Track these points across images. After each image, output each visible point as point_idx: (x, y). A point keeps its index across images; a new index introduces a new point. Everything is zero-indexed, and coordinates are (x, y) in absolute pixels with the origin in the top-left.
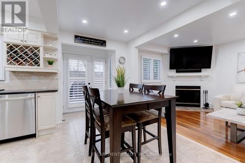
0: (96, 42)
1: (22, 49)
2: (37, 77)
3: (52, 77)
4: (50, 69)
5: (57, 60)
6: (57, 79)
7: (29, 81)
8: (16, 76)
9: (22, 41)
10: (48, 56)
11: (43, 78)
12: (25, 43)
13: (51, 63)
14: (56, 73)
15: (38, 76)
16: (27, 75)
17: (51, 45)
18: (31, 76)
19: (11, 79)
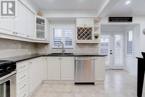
0: (124, 20)
2: (88, 46)
3: (95, 46)
8: (78, 46)
10: (95, 33)
16: (83, 45)
18: (85, 46)
19: (76, 48)
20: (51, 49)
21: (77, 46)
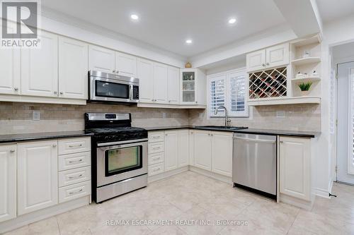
1: (264, 76)
2: (284, 112)
4: (304, 98)
5: (318, 80)
6: (319, 115)
7: (273, 117)
8: (259, 111)
9: (263, 65)
10: (300, 77)
11: (293, 113)
12: (267, 67)
13: (305, 88)
14: (317, 104)
15: (286, 111)
16: (271, 110)
17: (305, 57)
18: (275, 111)
19: (254, 115)
20: (208, 119)
21: (257, 113)
